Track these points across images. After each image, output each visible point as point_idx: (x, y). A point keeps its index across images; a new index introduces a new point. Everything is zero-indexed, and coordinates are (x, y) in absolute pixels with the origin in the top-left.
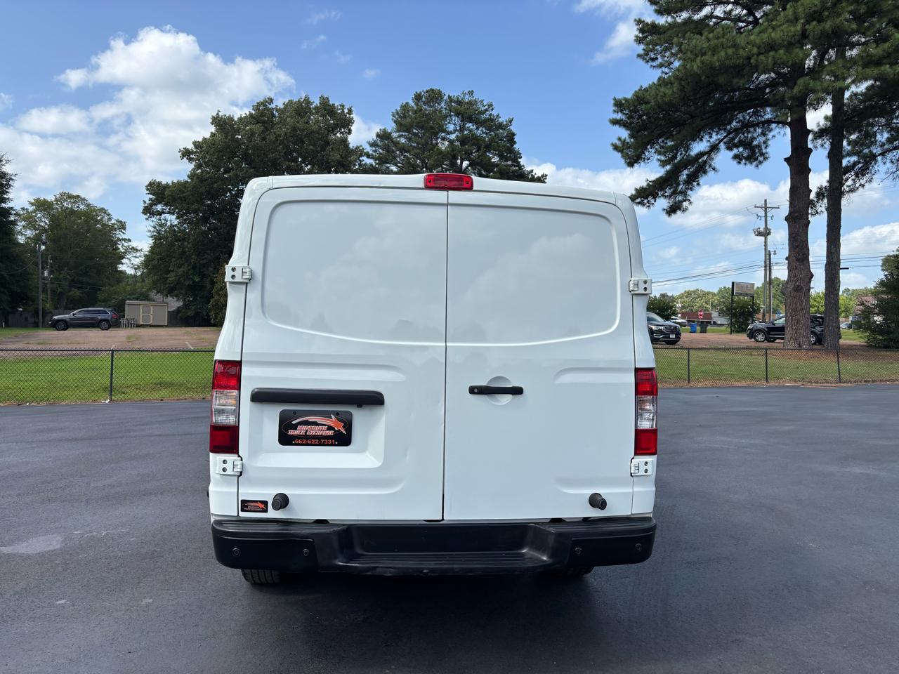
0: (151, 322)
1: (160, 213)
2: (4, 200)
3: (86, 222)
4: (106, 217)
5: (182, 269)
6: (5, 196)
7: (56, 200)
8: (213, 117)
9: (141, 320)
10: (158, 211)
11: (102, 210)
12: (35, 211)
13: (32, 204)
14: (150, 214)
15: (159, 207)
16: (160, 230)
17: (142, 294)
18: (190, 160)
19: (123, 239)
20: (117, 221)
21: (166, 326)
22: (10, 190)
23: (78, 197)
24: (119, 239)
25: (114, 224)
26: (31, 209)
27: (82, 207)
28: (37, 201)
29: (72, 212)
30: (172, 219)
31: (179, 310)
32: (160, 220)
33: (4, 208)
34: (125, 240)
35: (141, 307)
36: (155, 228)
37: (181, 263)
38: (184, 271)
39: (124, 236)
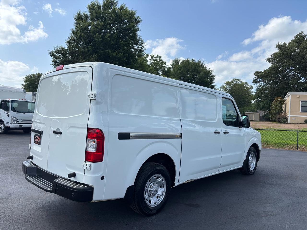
0: (253, 120)
1: (259, 82)
2: (212, 83)
3: (241, 87)
4: (247, 85)
5: (266, 101)
6: (213, 82)
7: (232, 81)
8: (277, 45)
9: (250, 118)
10: (258, 81)
11: (246, 83)
12: (226, 85)
13: (225, 83)
14: (255, 83)
15: (258, 80)
16: (259, 88)
17: (252, 110)
18: (270, 62)
19: (252, 92)
20: (250, 86)
21: (259, 121)
22: (214, 80)
23: (238, 79)
24: (251, 92)
25: (249, 87)
26: (225, 85)
27: (239, 82)
28: (227, 82)
29: (236, 84)
30: (262, 84)
31: (265, 116)
32: (259, 84)
33: (213, 86)
34: (253, 92)
35: (250, 114)
36: (257, 87)
37: (266, 99)
38: (266, 102)
39: (252, 91)
